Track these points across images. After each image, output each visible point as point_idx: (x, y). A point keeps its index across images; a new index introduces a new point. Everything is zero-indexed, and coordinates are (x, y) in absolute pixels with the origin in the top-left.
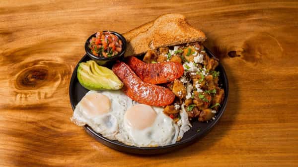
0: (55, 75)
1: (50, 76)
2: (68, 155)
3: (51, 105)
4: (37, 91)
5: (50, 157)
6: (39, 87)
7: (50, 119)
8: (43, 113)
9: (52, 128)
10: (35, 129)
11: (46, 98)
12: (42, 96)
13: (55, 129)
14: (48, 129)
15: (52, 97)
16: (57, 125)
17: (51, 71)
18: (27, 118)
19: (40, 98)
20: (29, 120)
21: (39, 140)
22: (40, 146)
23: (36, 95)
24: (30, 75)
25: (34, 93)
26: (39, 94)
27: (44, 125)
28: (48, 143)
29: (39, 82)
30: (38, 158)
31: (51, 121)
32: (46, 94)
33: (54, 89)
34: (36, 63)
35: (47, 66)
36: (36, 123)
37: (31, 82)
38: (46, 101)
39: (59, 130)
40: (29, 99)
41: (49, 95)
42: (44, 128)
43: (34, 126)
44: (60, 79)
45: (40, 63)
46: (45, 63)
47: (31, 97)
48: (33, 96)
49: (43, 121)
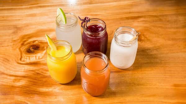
0: (43, 47)
1: (41, 48)
2: (50, 87)
3: (42, 62)
4: (34, 55)
5: (42, 88)
6: (36, 54)
7: (41, 69)
8: (38, 66)
9: (42, 73)
10: (34, 74)
11: (39, 59)
12: (37, 58)
13: (44, 74)
14: (40, 74)
15: (42, 58)
16: (44, 72)
17: (42, 45)
18: (30, 68)
19: (36, 59)
20: (31, 69)
21: (36, 80)
22: (36, 82)
23: (34, 57)
24: (31, 48)
25: (34, 56)
26: (36, 57)
27: (38, 72)
28: (40, 81)
30: (35, 88)
31: (41, 70)
32: (39, 57)
33: (43, 55)
34: (34, 42)
35: (39, 43)
36: (34, 71)
37: (32, 51)
38: (39, 60)
39: (45, 74)
40: (31, 59)
41: (40, 58)
42: (38, 73)
43: (33, 73)
44: (46, 49)
45: (36, 42)
46: (39, 42)
47: (32, 58)
48: (33, 58)
49: (38, 70)
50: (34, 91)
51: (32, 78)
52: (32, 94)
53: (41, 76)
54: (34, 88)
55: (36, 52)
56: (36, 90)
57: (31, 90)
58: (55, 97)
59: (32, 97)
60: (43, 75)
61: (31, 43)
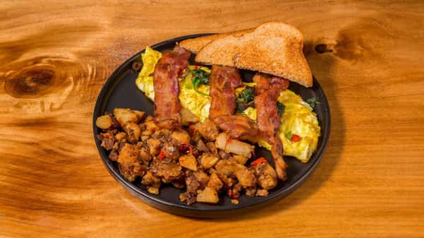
0: (65, 77)
2: (84, 188)
3: (60, 120)
4: (39, 100)
5: (60, 192)
6: (43, 95)
7: (58, 138)
8: (48, 130)
9: (61, 152)
10: (36, 153)
11: (51, 109)
12: (47, 107)
13: (66, 153)
14: (56, 153)
15: (60, 108)
16: (68, 147)
17: (60, 72)
19: (43, 110)
20: (28, 140)
21: (42, 168)
22: (44, 176)
23: (38, 106)
24: (29, 78)
25: (35, 103)
26: (42, 103)
27: (49, 147)
28: (56, 172)
29: (42, 87)
30: (39, 192)
31: (58, 141)
32: (52, 105)
33: (64, 98)
34: (37, 60)
35: (53, 66)
36: (38, 144)
37: (29, 88)
38: (52, 114)
39: (72, 154)
40: (27, 111)
41: (56, 106)
42: (49, 152)
43: (36, 149)
44: (73, 83)
45: (44, 60)
46: (50, 62)
47: (31, 109)
48: (34, 108)
49: (49, 142)
50: (38, 201)
51: (30, 165)
52: (31, 208)
53: (58, 158)
54: (37, 192)
55: (42, 92)
56: (43, 199)
57: (29, 199)
58: (100, 217)
59: (31, 217)
60: (64, 156)
61: (27, 66)
